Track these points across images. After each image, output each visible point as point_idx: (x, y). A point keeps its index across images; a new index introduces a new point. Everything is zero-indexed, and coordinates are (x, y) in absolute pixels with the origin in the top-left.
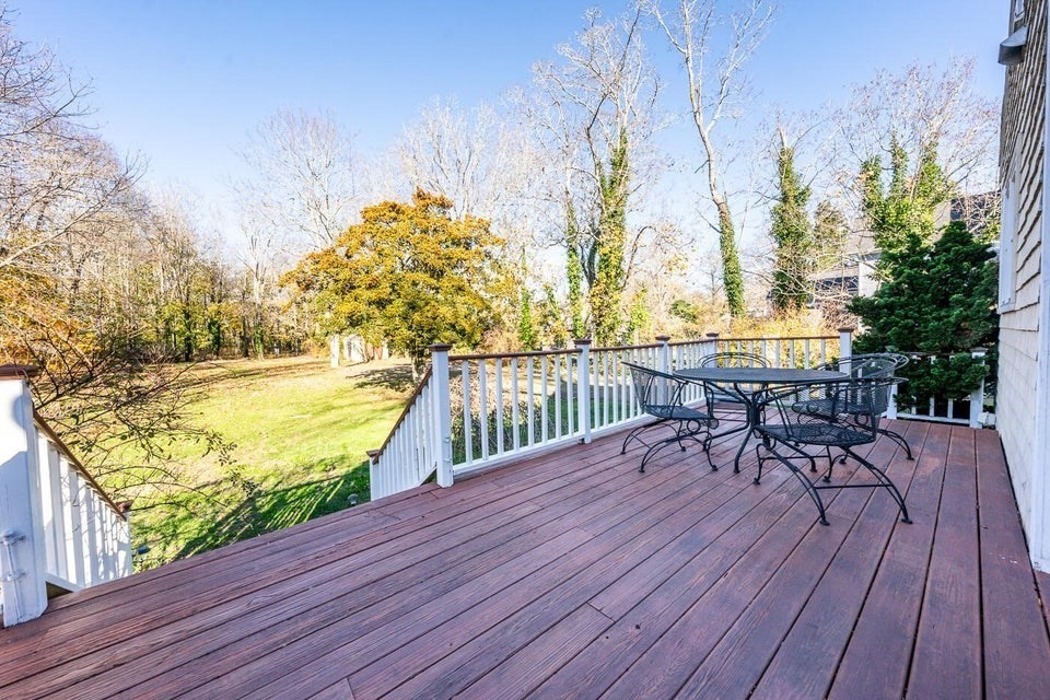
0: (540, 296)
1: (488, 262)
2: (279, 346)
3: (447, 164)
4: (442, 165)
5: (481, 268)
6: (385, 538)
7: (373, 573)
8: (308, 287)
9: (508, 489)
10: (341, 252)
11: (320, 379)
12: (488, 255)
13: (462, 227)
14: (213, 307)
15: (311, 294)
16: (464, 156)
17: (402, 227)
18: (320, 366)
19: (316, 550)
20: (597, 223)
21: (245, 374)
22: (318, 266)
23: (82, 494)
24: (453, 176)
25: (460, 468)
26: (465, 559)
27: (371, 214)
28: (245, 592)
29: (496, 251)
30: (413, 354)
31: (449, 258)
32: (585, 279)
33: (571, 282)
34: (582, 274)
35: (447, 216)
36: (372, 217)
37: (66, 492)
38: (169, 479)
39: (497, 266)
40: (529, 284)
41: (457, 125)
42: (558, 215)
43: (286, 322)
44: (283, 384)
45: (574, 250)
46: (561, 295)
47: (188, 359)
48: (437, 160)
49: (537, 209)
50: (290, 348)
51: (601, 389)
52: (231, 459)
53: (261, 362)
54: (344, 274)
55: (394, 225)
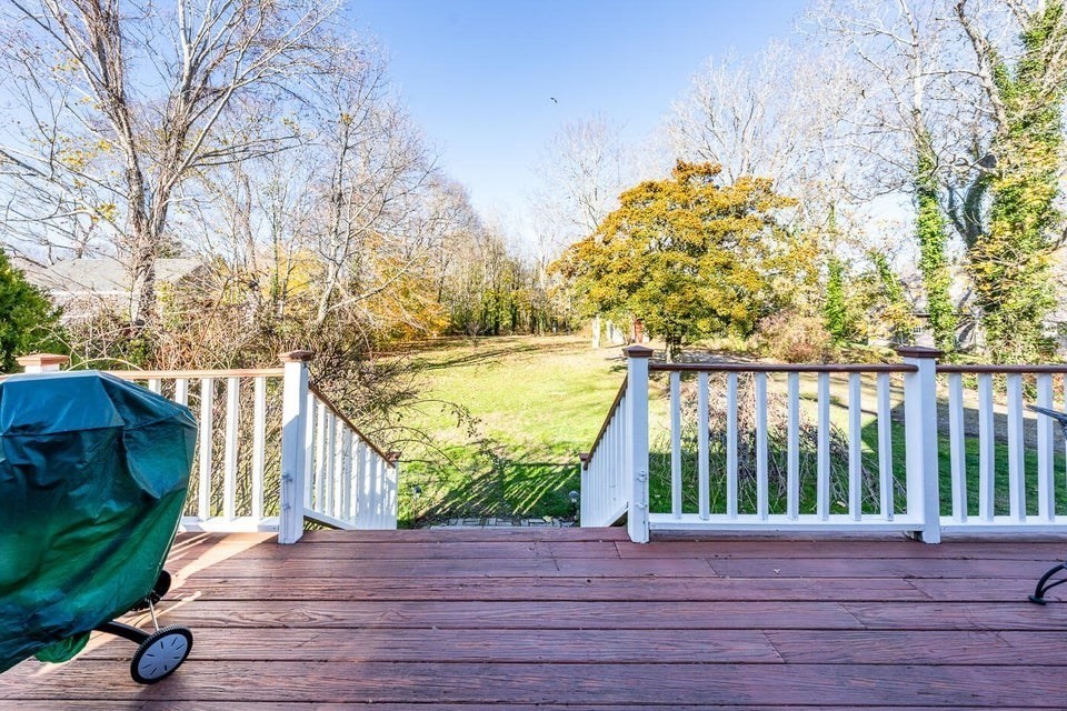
0: (861, 267)
1: (767, 229)
2: (557, 326)
3: (722, 124)
4: (715, 128)
5: (756, 240)
6: (534, 593)
7: (496, 647)
8: (570, 274)
9: (731, 587)
10: (599, 239)
11: (581, 358)
12: (769, 221)
13: (731, 194)
14: (513, 293)
15: (572, 281)
16: (742, 112)
17: (660, 205)
18: (584, 345)
19: (467, 574)
20: (984, 144)
21: (529, 349)
22: (577, 255)
23: (355, 447)
24: (730, 138)
25: (660, 520)
26: (611, 698)
27: (628, 198)
28: (390, 597)
29: (784, 216)
30: (668, 340)
31: (714, 232)
32: (958, 237)
33: (924, 242)
34: (950, 228)
35: (715, 184)
36: (630, 201)
37: (339, 446)
38: (426, 440)
39: (784, 233)
40: (843, 252)
41: (736, 79)
42: (900, 150)
43: (562, 305)
44: (551, 361)
45: (932, 194)
46: (905, 262)
47: (497, 334)
48: (709, 126)
49: (856, 149)
50: (565, 328)
51: (1000, 421)
52: (478, 432)
53: (543, 339)
54: (599, 259)
55: (651, 204)
